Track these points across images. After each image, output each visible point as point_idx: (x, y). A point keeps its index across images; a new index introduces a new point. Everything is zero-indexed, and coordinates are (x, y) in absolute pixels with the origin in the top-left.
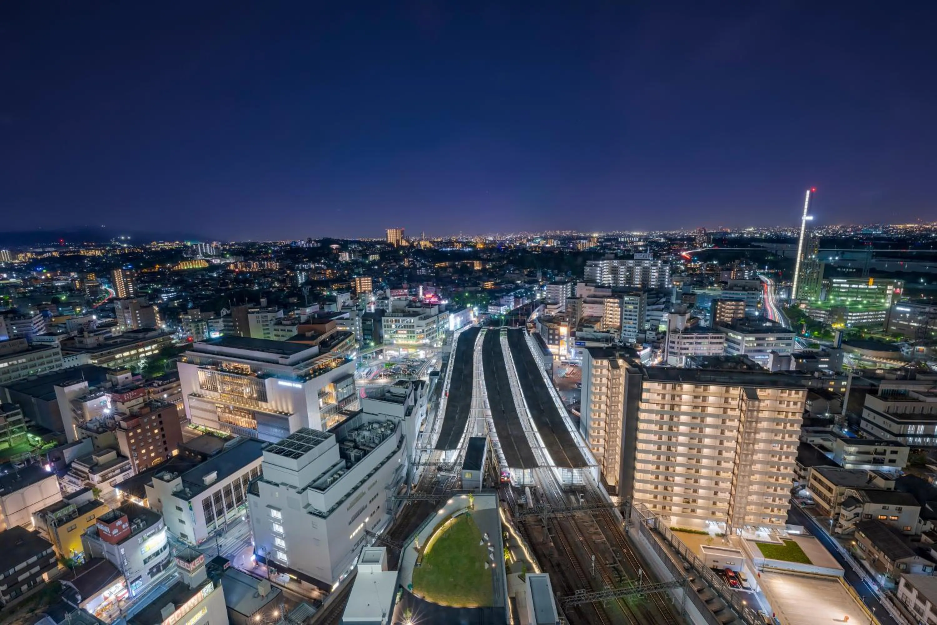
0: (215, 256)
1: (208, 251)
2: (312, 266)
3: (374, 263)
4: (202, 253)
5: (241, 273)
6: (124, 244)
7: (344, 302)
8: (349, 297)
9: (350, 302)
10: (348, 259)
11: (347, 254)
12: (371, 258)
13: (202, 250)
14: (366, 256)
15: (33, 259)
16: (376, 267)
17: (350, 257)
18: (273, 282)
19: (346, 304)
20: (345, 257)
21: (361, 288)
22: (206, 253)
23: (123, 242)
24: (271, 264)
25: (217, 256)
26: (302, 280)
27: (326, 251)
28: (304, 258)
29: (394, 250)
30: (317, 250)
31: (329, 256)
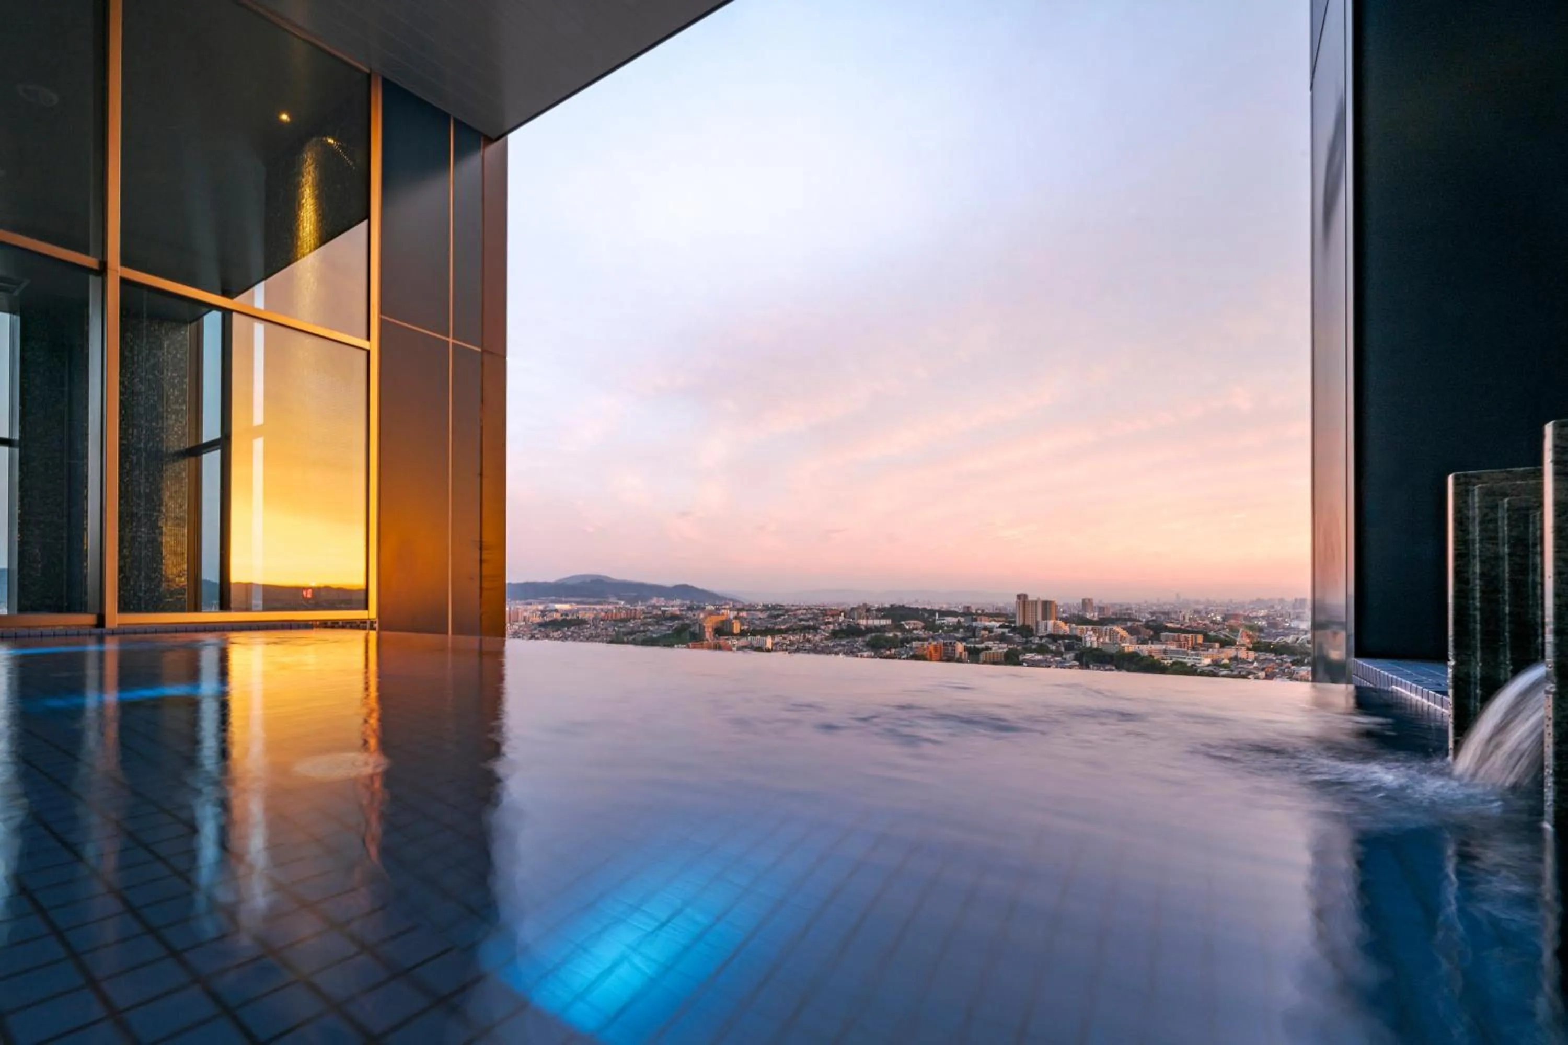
27: (899, 634)
28: (865, 649)
29: (1034, 644)
30: (885, 631)
31: (907, 647)
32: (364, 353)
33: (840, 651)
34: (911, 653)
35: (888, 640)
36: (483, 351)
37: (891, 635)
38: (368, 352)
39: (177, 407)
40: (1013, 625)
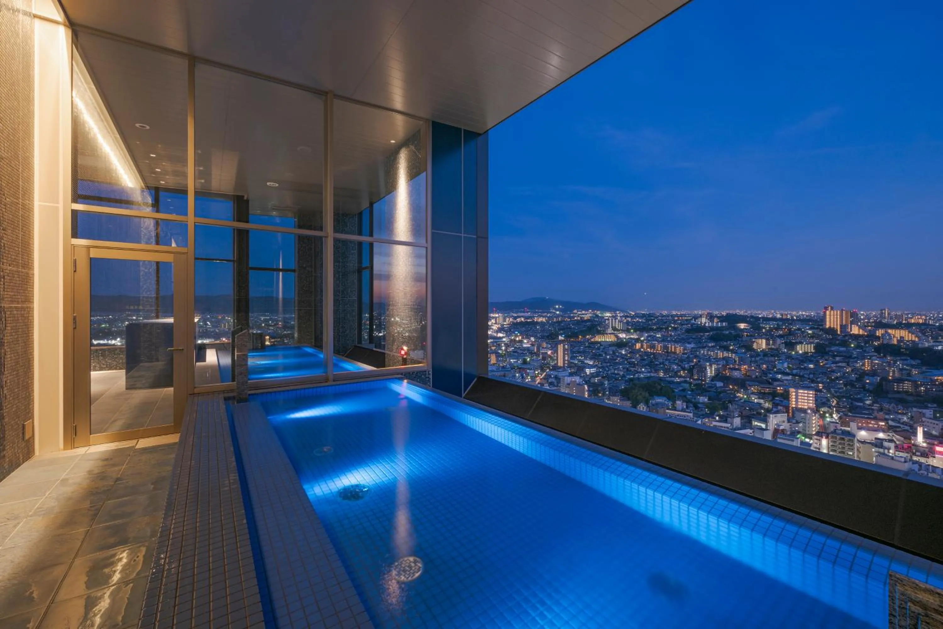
0: (622, 330)
1: (617, 326)
2: (720, 355)
3: (806, 358)
4: (612, 327)
5: (646, 353)
6: (557, 311)
7: (778, 425)
8: (785, 419)
9: (785, 426)
10: (764, 346)
11: (764, 341)
12: (800, 349)
13: (612, 324)
14: (791, 345)
15: (512, 322)
16: (811, 366)
17: (767, 344)
18: (679, 371)
19: (781, 428)
20: (761, 344)
21: (797, 401)
22: (615, 327)
23: (557, 310)
24: (675, 348)
25: (623, 331)
26: (711, 373)
27: (733, 332)
28: (709, 341)
29: (838, 340)
30: (723, 331)
31: (738, 340)
32: (425, 249)
33: (692, 341)
34: (742, 344)
35: (725, 335)
36: (477, 237)
37: (727, 332)
38: (427, 248)
39: (353, 252)
40: (821, 327)
